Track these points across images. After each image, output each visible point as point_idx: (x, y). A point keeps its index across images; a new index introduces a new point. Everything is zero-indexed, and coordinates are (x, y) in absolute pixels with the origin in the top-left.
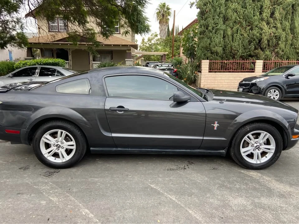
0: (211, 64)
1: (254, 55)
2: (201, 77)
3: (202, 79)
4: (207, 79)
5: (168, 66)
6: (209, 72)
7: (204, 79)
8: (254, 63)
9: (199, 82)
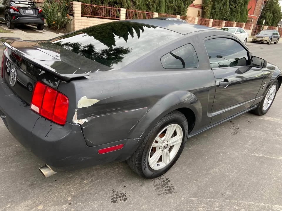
0: (83, 7)
1: (119, 2)
2: (74, 22)
3: (76, 23)
4: (80, 24)
5: (28, 3)
6: (82, 16)
7: (77, 23)
8: (119, 10)
9: (72, 28)
